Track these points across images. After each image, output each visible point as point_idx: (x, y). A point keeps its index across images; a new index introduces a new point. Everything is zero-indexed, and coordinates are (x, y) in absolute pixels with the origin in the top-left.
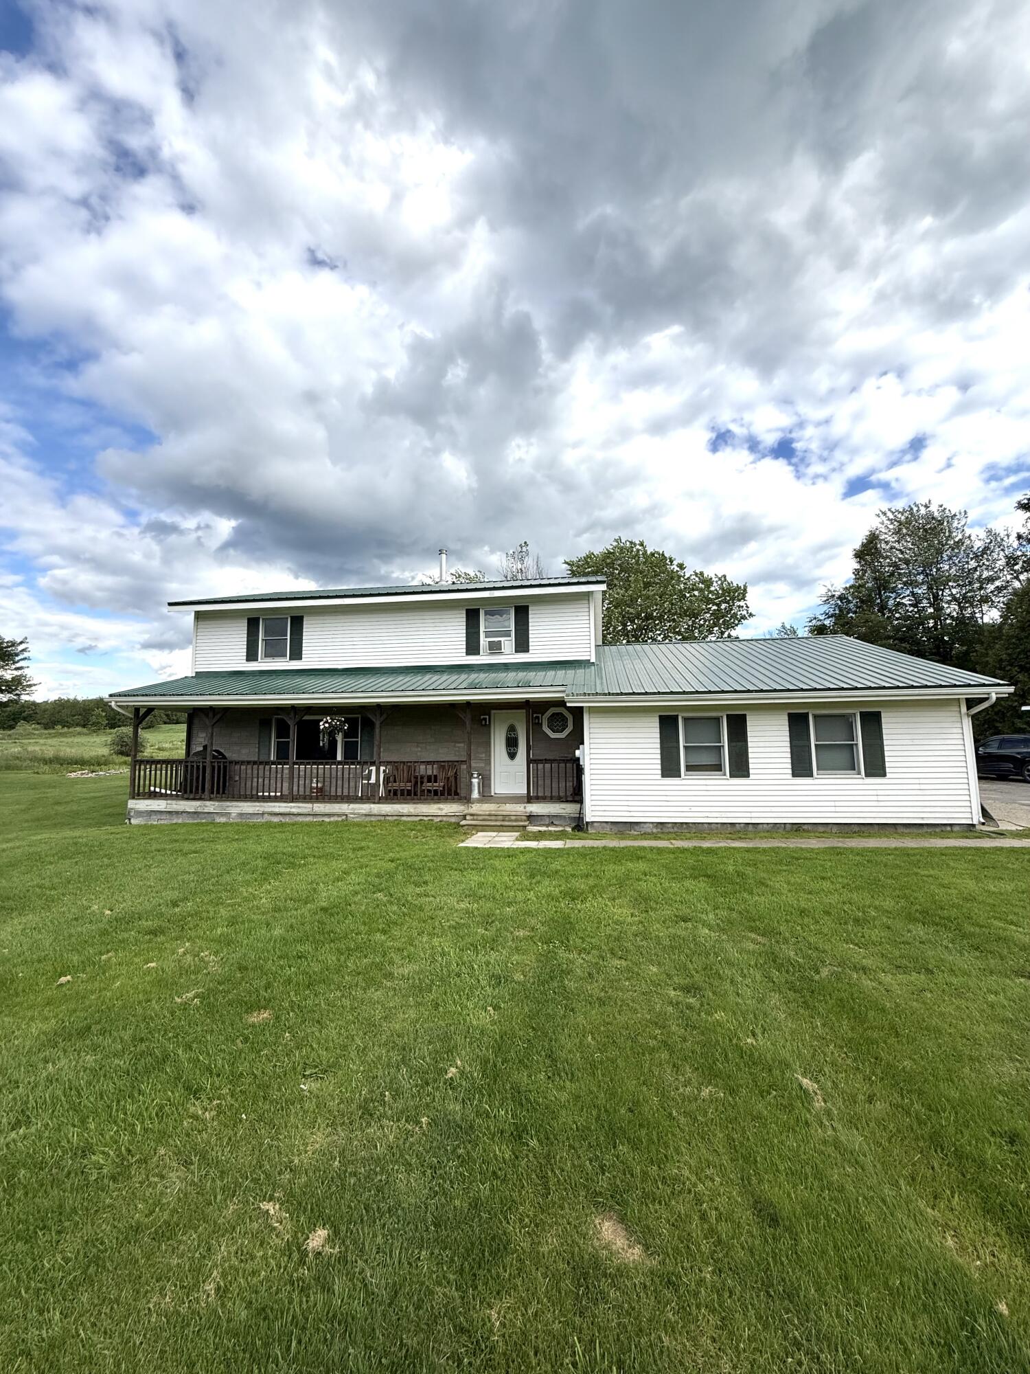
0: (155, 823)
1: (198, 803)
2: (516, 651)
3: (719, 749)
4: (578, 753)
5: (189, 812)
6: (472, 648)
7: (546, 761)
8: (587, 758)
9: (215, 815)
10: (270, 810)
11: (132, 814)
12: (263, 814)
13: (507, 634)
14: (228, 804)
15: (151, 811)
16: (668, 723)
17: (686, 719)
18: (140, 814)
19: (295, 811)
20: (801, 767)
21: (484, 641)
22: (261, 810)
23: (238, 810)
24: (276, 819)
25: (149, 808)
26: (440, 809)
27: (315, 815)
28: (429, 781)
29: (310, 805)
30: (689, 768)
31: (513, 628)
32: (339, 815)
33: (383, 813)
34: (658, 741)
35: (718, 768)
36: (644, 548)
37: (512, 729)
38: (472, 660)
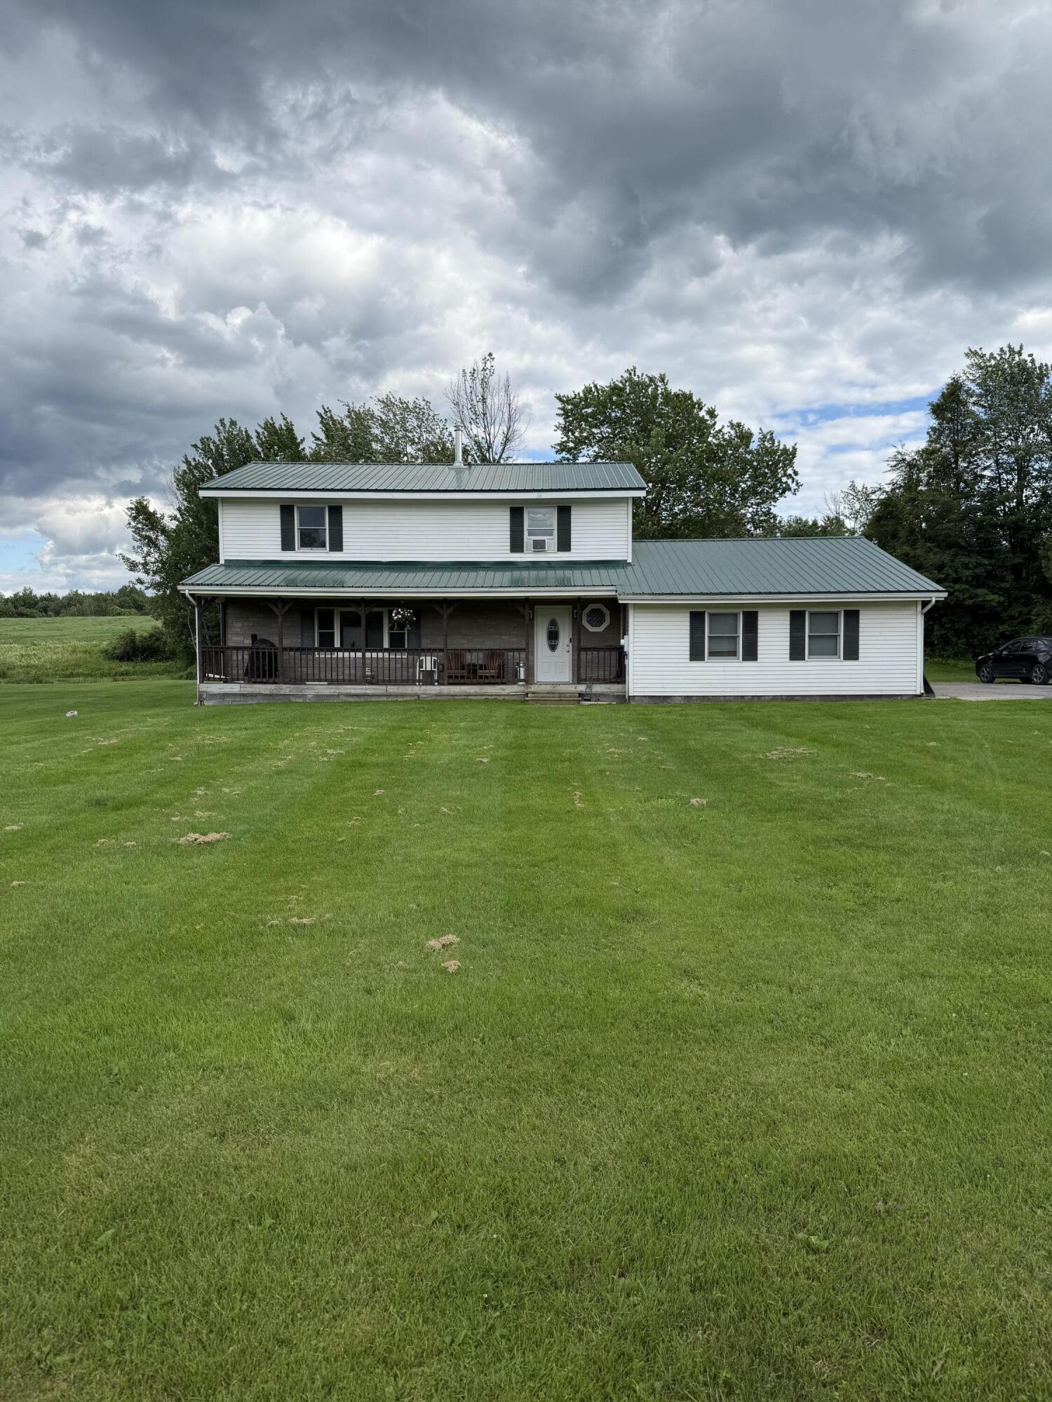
0: (230, 704)
1: (273, 686)
2: (559, 550)
3: (735, 638)
4: (622, 642)
5: (265, 695)
6: (517, 545)
7: (595, 649)
8: (631, 645)
10: (346, 691)
11: (204, 696)
12: (338, 696)
13: (550, 533)
15: (225, 694)
16: (697, 618)
17: (711, 615)
18: (213, 696)
19: (369, 692)
20: (796, 653)
21: (528, 540)
22: (337, 692)
25: (222, 691)
26: (502, 689)
27: (389, 696)
28: (481, 669)
29: (384, 687)
30: (712, 654)
31: (555, 527)
33: (452, 693)
34: (688, 632)
35: (733, 654)
36: (665, 385)
37: (553, 623)
38: (516, 557)
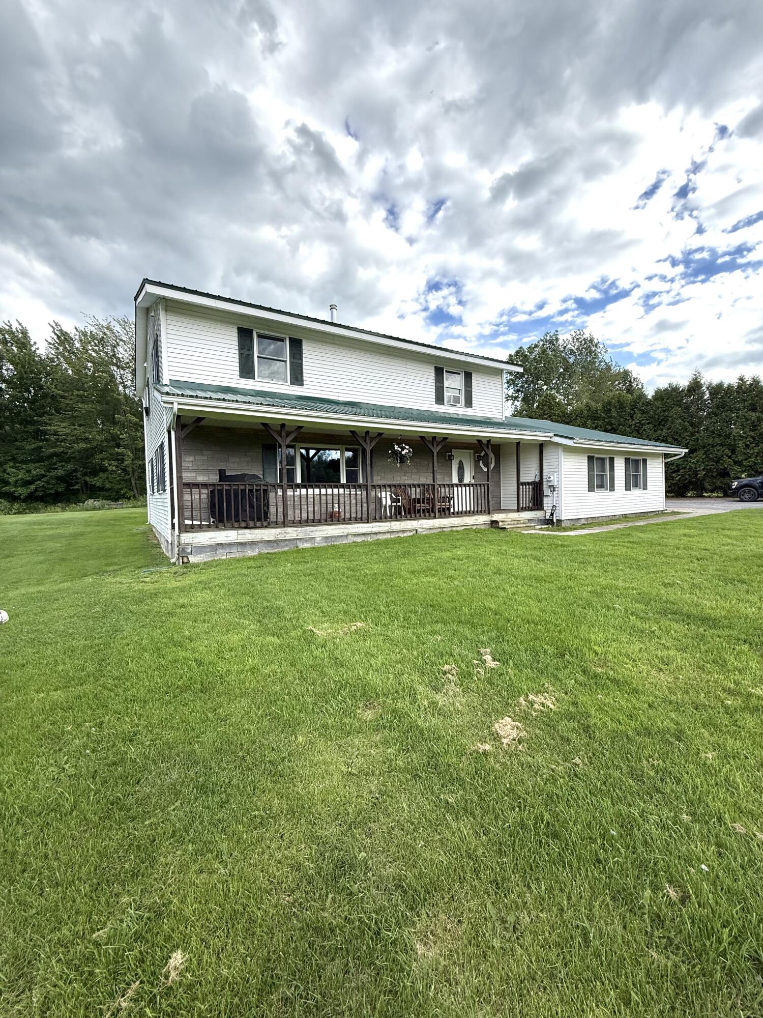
0: (224, 557)
2: (465, 406)
5: (268, 541)
6: (440, 399)
9: (298, 541)
11: (189, 550)
13: (459, 392)
14: (312, 528)
15: (218, 544)
17: (596, 459)
18: (200, 549)
19: (375, 530)
21: (446, 394)
22: (346, 532)
23: (324, 534)
24: (359, 540)
25: (213, 542)
26: (476, 520)
30: (598, 487)
31: (463, 387)
32: (410, 531)
34: (587, 470)
35: (604, 485)
37: (460, 464)
38: (439, 409)
